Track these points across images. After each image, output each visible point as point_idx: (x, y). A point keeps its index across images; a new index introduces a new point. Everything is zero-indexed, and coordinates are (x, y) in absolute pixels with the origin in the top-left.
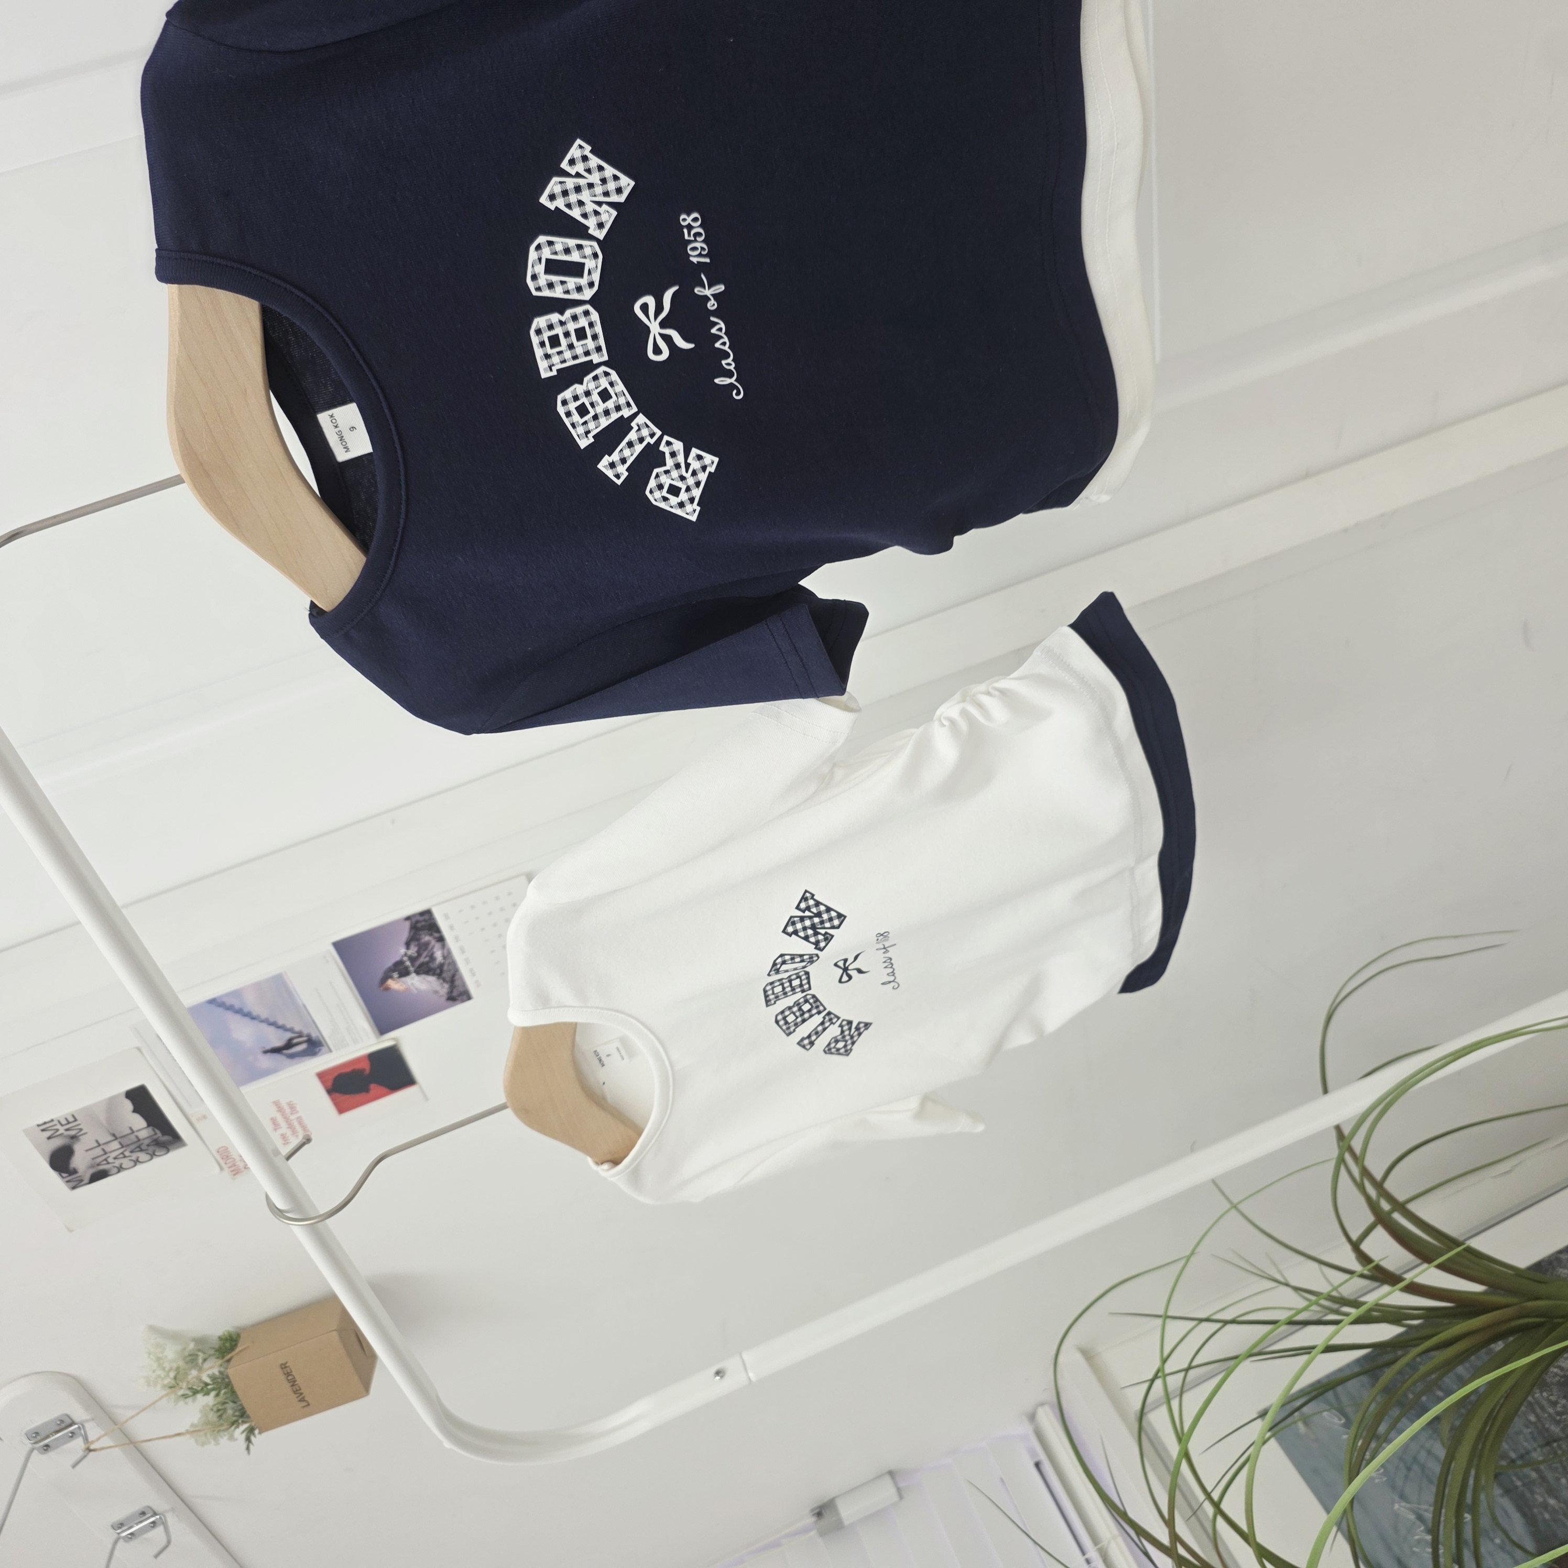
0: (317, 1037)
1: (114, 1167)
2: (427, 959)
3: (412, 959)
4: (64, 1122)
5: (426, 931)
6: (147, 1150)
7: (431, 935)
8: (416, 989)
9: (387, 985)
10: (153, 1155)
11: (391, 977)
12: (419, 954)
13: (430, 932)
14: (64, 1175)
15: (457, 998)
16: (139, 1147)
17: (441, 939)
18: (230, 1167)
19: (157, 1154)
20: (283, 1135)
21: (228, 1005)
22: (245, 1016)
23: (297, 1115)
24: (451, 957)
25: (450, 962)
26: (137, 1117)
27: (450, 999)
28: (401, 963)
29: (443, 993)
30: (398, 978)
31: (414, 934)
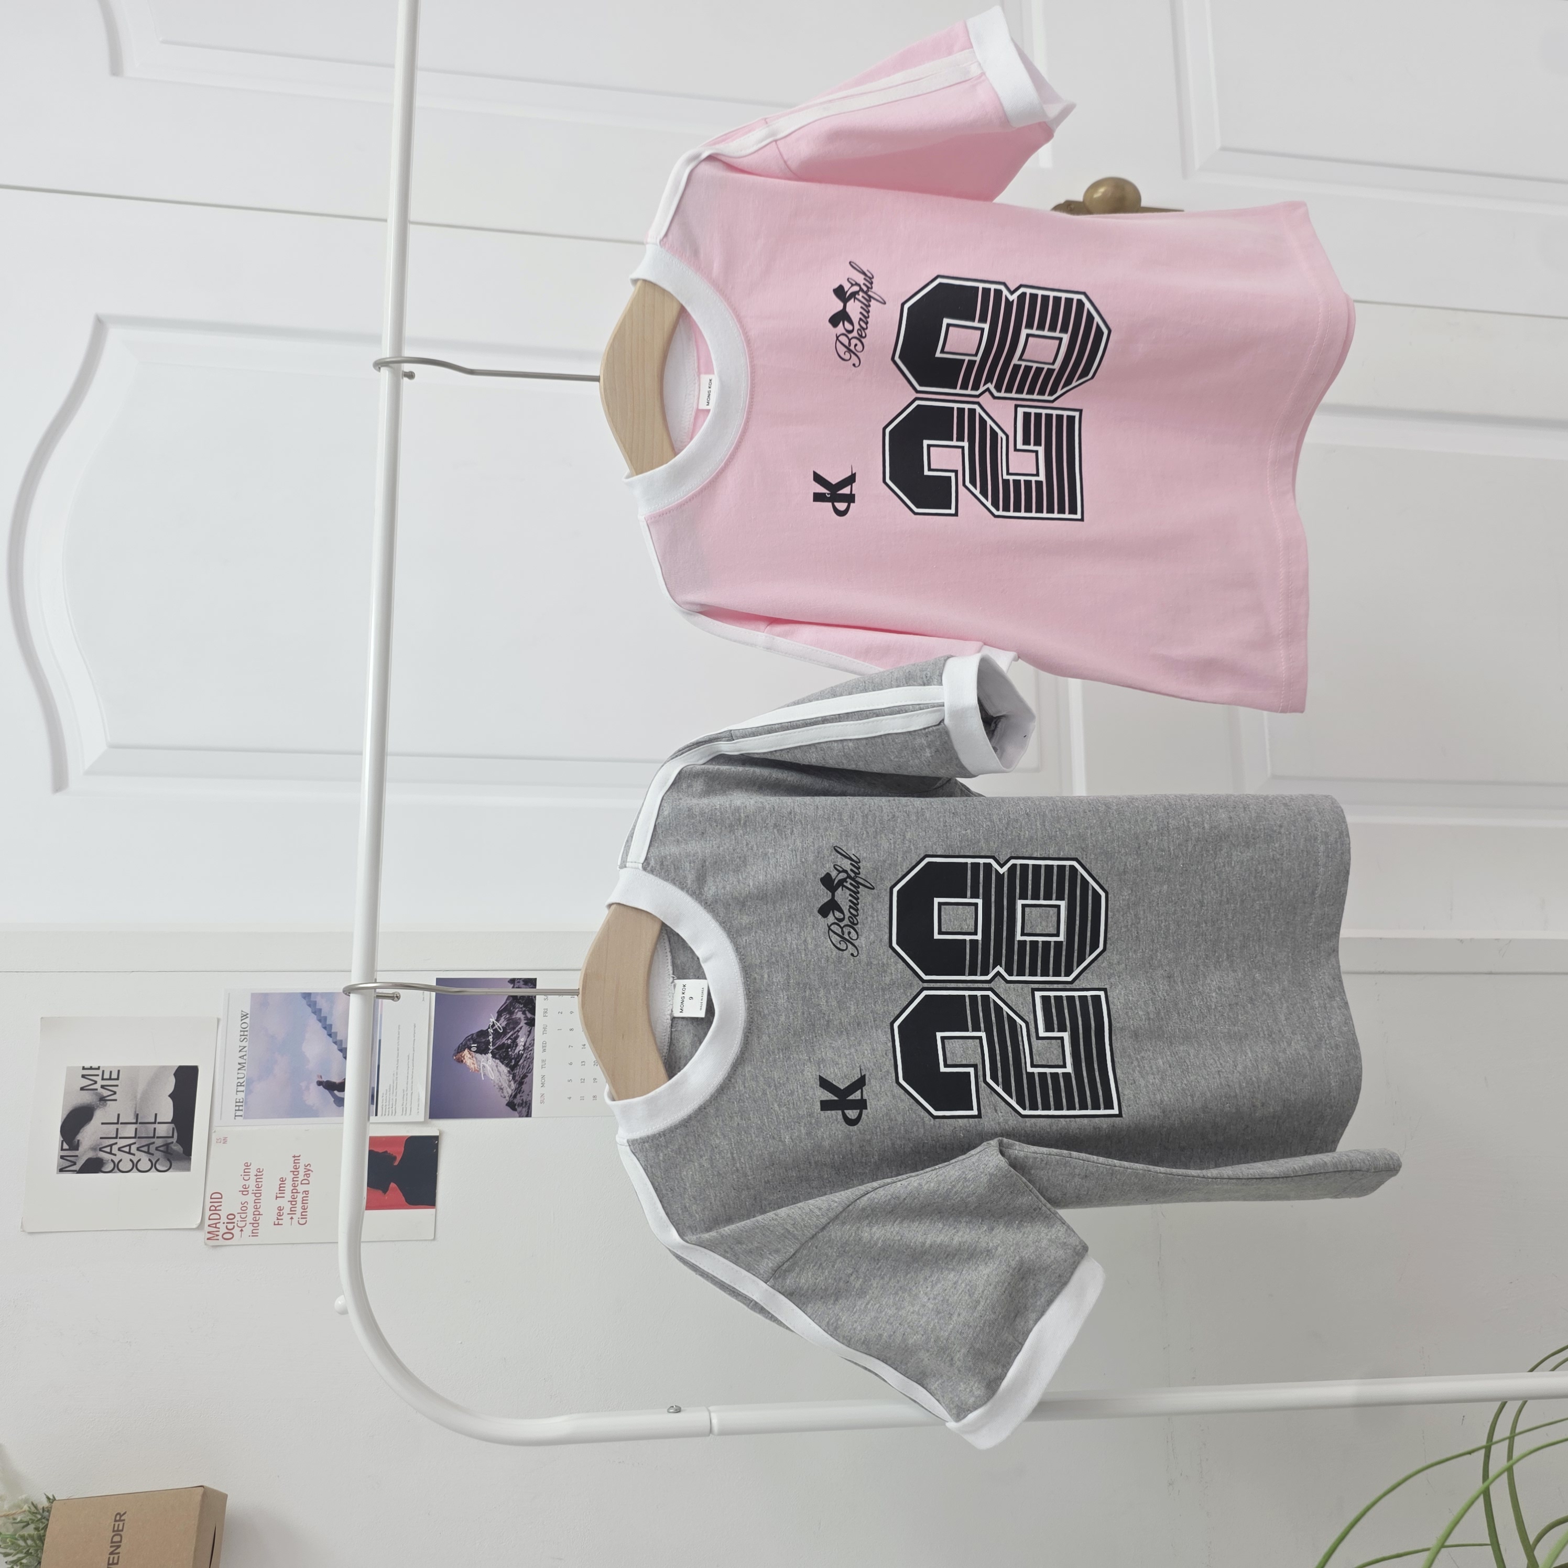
0: (374, 1088)
1: (112, 1161)
2: (509, 1041)
3: (497, 1035)
4: (107, 1076)
6: (153, 1154)
7: (524, 1013)
8: (485, 1075)
9: (461, 1056)
10: (153, 1166)
11: (470, 1048)
12: (505, 1033)
14: (66, 1146)
15: (516, 1107)
16: (148, 1145)
17: (531, 1023)
18: (209, 1226)
19: (158, 1167)
20: (280, 1209)
21: (317, 1007)
22: (325, 1028)
23: (305, 1188)
24: (531, 1050)
25: (528, 1056)
26: (170, 1103)
27: (512, 1105)
28: (484, 1033)
29: (507, 1095)
30: (474, 1052)
31: (511, 1003)
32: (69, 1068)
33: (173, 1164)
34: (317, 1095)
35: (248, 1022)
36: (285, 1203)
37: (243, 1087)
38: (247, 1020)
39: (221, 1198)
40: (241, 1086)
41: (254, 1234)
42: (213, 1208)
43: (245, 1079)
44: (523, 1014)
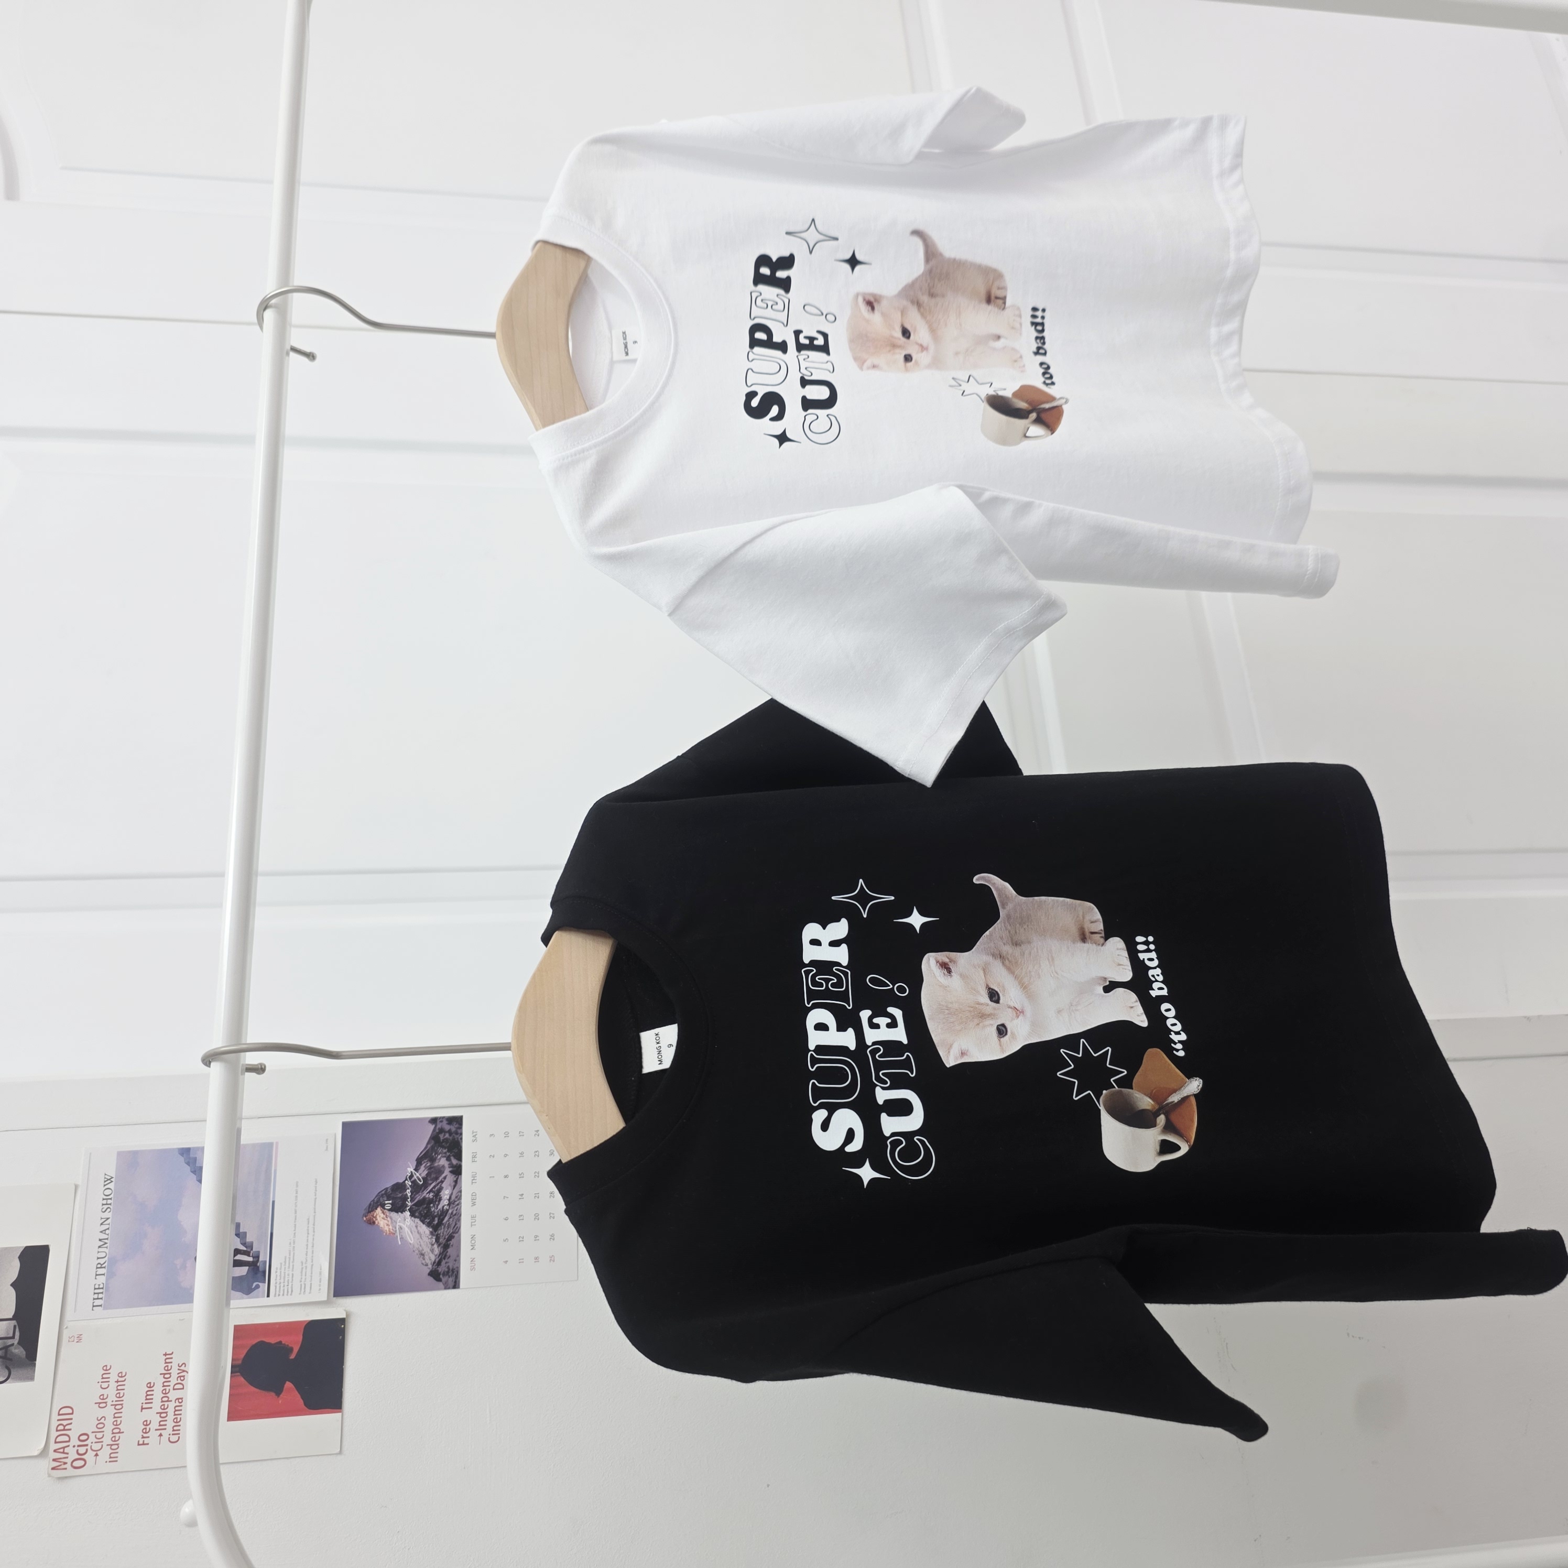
0: (265, 1262)
3: (416, 1188)
5: (444, 1151)
8: (402, 1238)
9: (374, 1217)
12: (426, 1184)
13: (448, 1154)
15: (441, 1276)
17: (457, 1171)
18: (55, 1451)
20: (146, 1423)
23: (178, 1394)
24: (458, 1205)
25: (454, 1212)
26: (11, 1295)
27: (435, 1275)
28: (400, 1187)
29: (429, 1262)
30: (389, 1210)
33: (14, 1373)
35: (113, 1189)
36: (152, 1417)
37: (104, 1269)
38: (111, 1186)
39: (72, 1414)
40: (101, 1268)
41: (113, 1459)
42: (61, 1427)
43: (106, 1258)
44: (447, 1160)
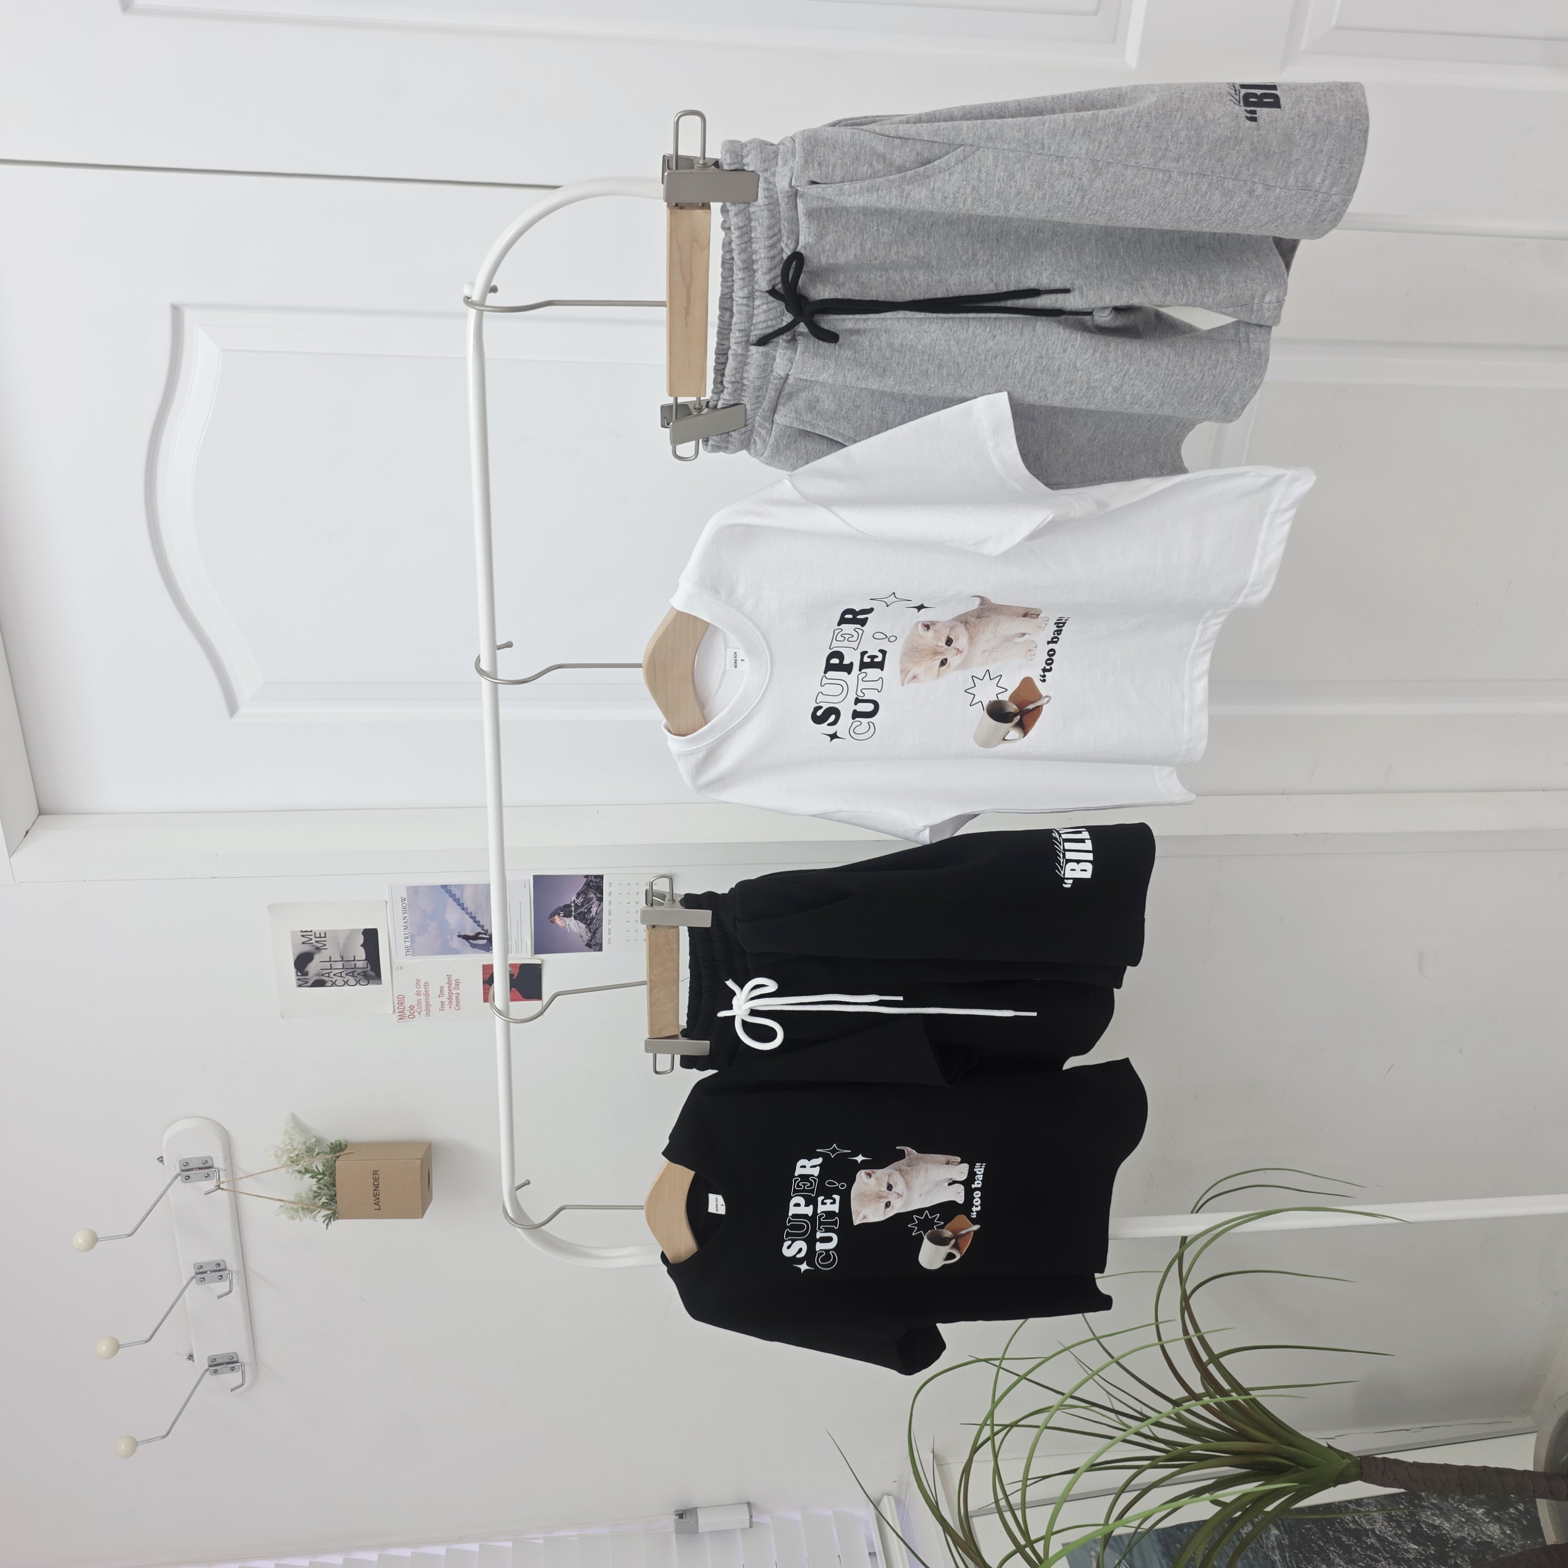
1: (331, 981)
2: (586, 910)
3: (577, 906)
7: (595, 894)
8: (570, 929)
9: (554, 919)
10: (358, 982)
11: (559, 915)
12: (583, 905)
13: (596, 891)
14: (299, 974)
15: (592, 946)
16: (353, 972)
18: (399, 1012)
20: (442, 1003)
21: (452, 893)
22: (459, 905)
23: (457, 991)
24: (601, 915)
25: (599, 918)
26: (362, 950)
27: (589, 945)
28: (569, 906)
29: (585, 939)
31: (586, 889)
32: (293, 933)
33: (370, 981)
34: (457, 943)
35: (407, 904)
36: (445, 999)
37: (408, 939)
38: (406, 902)
39: (404, 998)
41: (428, 1015)
42: (399, 1003)
43: (409, 934)
